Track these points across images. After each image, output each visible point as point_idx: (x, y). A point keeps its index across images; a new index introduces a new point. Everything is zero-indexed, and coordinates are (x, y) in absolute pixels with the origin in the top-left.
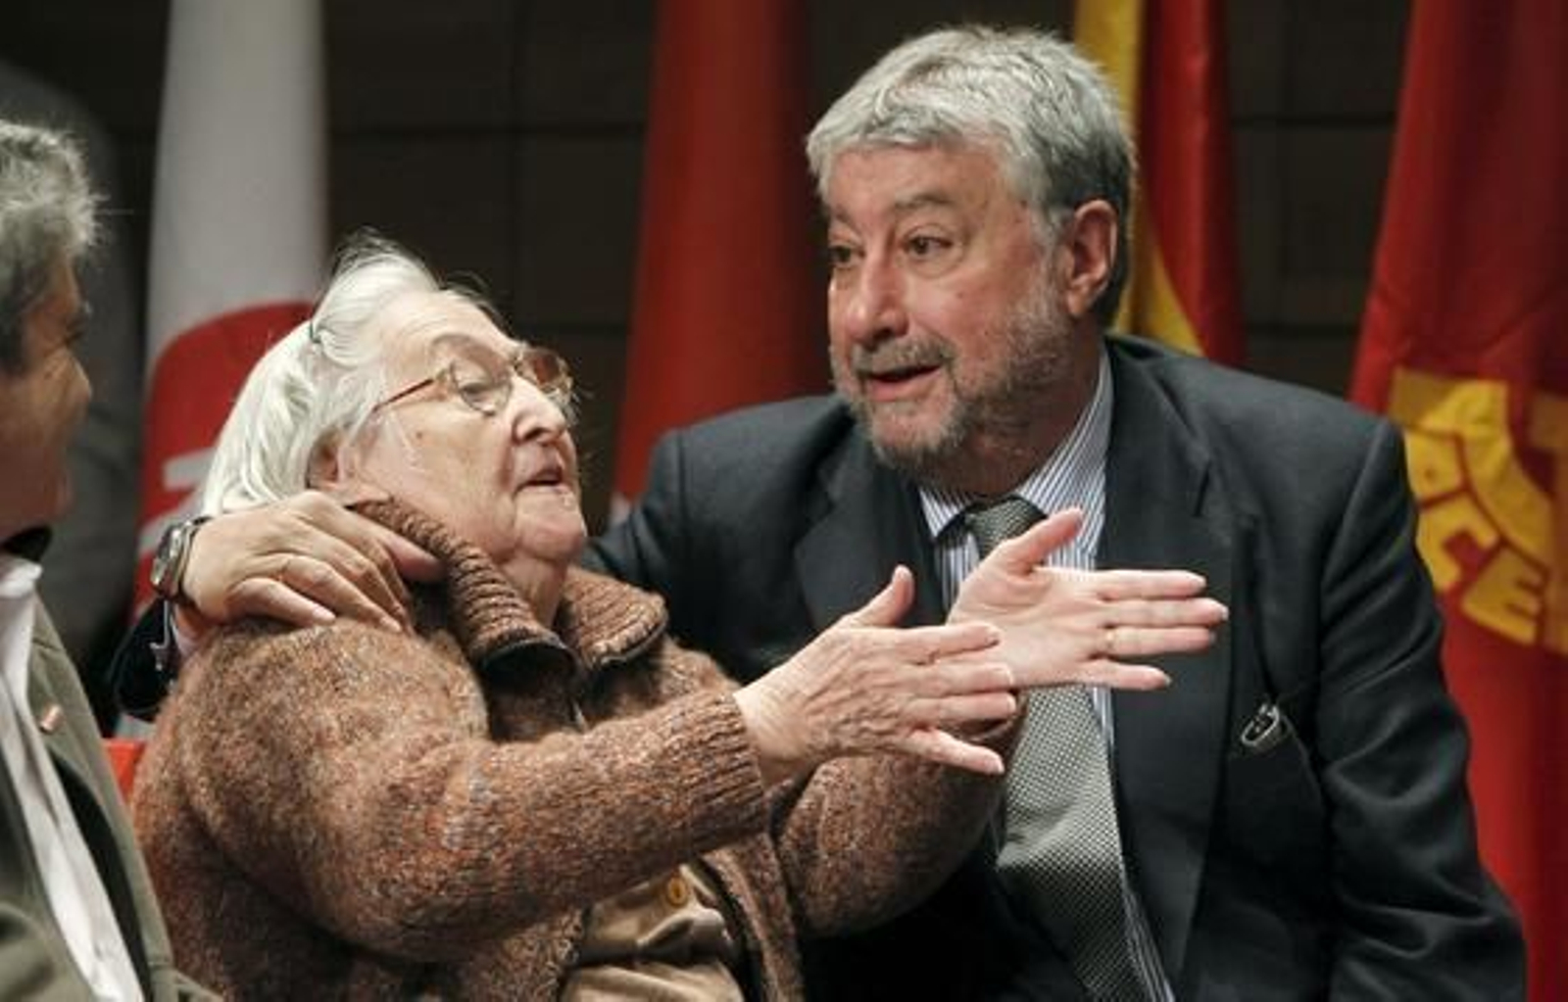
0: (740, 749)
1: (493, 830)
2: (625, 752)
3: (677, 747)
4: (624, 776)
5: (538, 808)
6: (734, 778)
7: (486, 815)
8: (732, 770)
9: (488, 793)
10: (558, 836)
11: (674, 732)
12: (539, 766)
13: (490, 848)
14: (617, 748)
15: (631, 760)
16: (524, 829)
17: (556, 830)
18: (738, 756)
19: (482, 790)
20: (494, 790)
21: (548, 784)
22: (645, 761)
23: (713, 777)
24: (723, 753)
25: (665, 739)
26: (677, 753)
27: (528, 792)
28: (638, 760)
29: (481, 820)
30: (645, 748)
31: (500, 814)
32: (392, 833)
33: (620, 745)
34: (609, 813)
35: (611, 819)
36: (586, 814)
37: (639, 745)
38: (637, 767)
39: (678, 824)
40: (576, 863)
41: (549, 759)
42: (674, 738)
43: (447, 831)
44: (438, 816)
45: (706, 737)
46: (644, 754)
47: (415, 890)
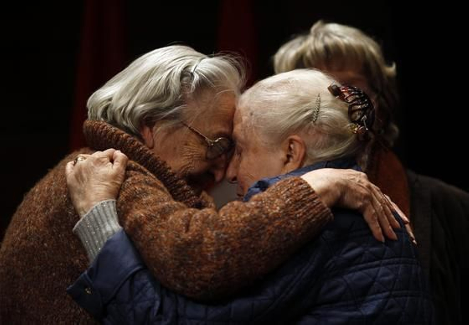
0: (314, 199)
1: (228, 250)
2: (272, 209)
3: (290, 203)
4: (273, 218)
5: (243, 238)
6: (317, 210)
7: (224, 244)
8: (314, 207)
9: (222, 235)
10: (254, 248)
11: (287, 197)
12: (239, 219)
13: (229, 258)
14: (267, 207)
15: (274, 211)
16: (240, 248)
17: (252, 246)
18: (315, 201)
19: (220, 235)
20: (224, 234)
21: (245, 227)
22: (280, 211)
23: (308, 211)
24: (309, 202)
25: (285, 201)
26: (291, 205)
27: (238, 232)
28: (277, 211)
29: (222, 247)
30: (277, 206)
31: (229, 243)
32: (185, 260)
33: (267, 205)
34: (271, 234)
35: (273, 236)
36: (262, 237)
37: (275, 205)
38: (277, 214)
39: (300, 234)
40: (263, 258)
41: (242, 216)
42: (288, 200)
43: (209, 254)
44: (204, 249)
45: (301, 197)
46: (278, 208)
47: (201, 283)
